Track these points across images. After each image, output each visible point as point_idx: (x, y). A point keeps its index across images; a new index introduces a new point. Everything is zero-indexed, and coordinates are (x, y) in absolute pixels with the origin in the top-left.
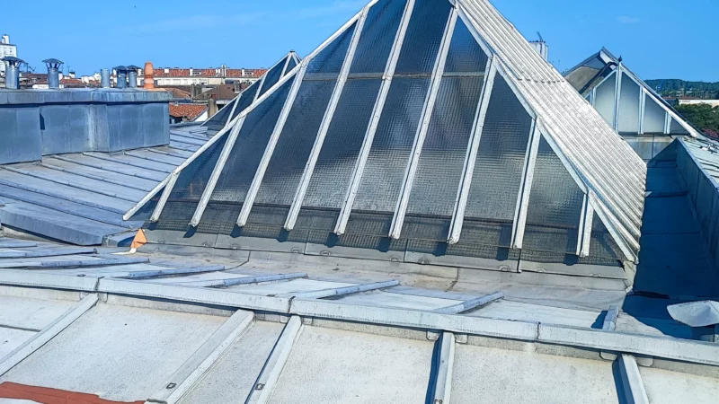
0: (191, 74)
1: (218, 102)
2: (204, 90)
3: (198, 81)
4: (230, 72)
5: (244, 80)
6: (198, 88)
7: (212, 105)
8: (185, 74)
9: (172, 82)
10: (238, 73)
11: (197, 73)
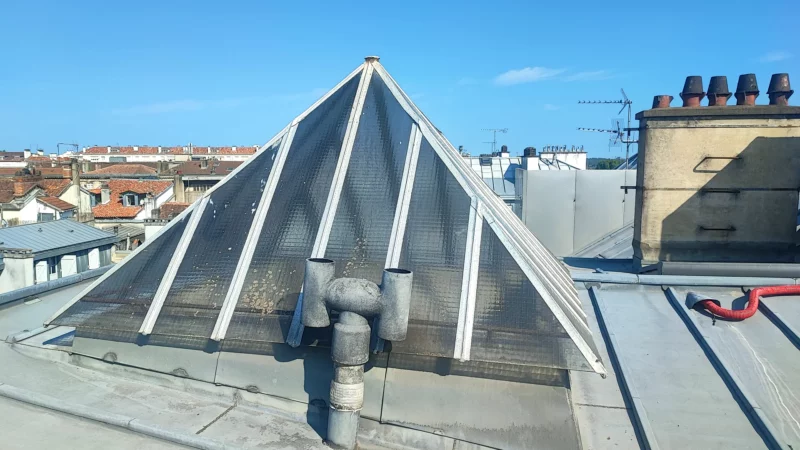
0: (160, 151)
1: (184, 179)
2: (171, 166)
3: (166, 158)
4: (196, 150)
5: (210, 157)
6: (164, 165)
7: (177, 182)
8: (154, 151)
9: (141, 158)
10: (205, 150)
11: (165, 151)
